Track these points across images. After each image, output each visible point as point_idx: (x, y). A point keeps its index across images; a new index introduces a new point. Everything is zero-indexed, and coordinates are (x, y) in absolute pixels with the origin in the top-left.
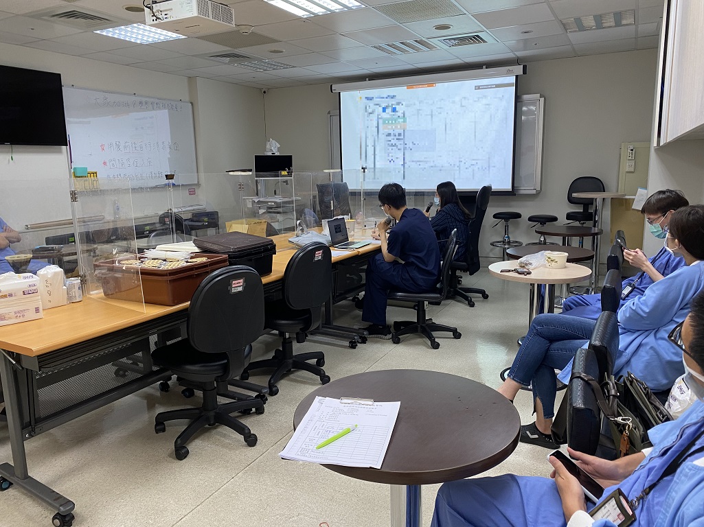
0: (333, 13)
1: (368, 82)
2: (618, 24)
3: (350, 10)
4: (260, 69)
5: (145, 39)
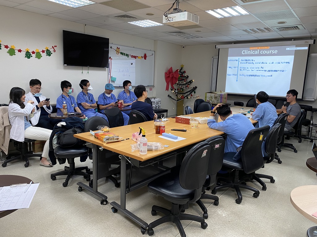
0: (233, 17)
1: (233, 45)
3: (242, 15)
4: (186, 38)
5: (146, 25)
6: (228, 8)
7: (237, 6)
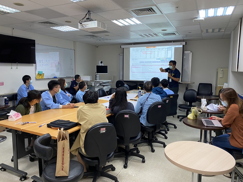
0: (131, 25)
1: (133, 45)
2: (219, 31)
3: (137, 24)
4: (98, 40)
5: (66, 30)
6: (127, 19)
7: (134, 18)
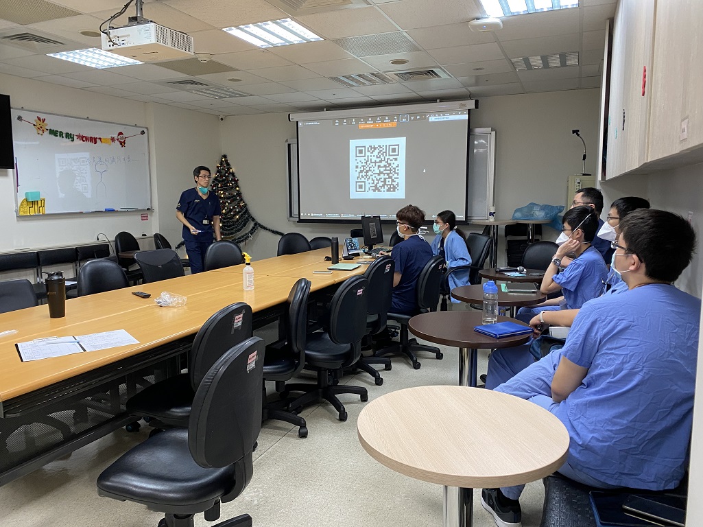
1: (325, 112)
2: (563, 64)
3: (309, 42)
4: (217, 96)
5: (101, 63)
6: (269, 22)
7: (289, 19)
